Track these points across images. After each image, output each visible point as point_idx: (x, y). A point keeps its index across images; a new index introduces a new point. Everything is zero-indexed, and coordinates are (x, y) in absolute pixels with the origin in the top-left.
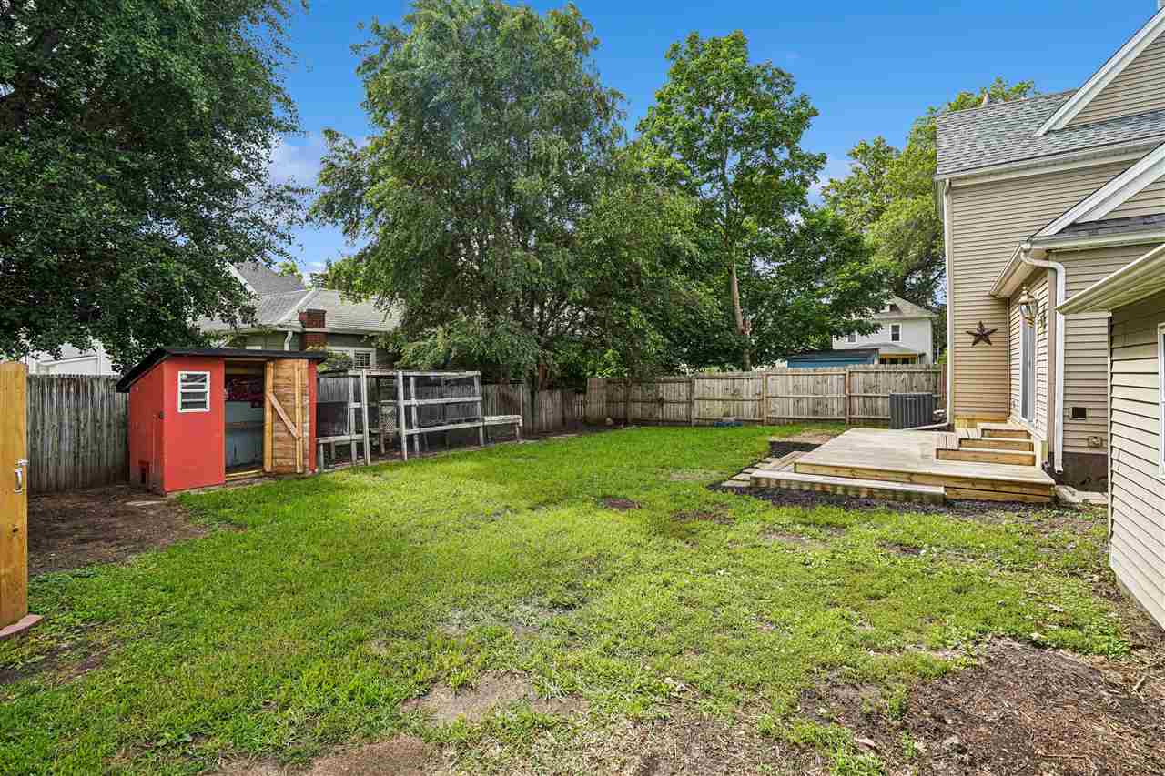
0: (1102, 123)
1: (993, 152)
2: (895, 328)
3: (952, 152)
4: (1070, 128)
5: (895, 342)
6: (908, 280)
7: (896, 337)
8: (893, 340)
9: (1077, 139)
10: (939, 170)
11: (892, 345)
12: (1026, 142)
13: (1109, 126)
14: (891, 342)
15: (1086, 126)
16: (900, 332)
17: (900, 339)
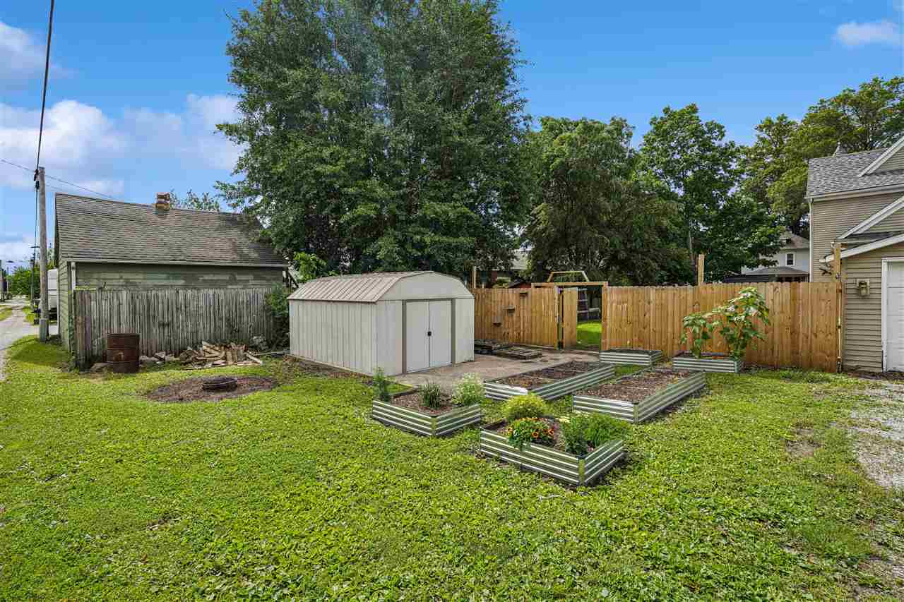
0: (891, 172)
1: (835, 185)
2: (790, 256)
3: (815, 184)
4: (875, 173)
5: (790, 266)
6: (802, 220)
7: (790, 262)
8: (788, 264)
9: (877, 181)
10: (808, 193)
11: (786, 268)
12: (852, 180)
13: (894, 174)
14: (786, 265)
15: (883, 173)
16: (794, 259)
17: (794, 262)
